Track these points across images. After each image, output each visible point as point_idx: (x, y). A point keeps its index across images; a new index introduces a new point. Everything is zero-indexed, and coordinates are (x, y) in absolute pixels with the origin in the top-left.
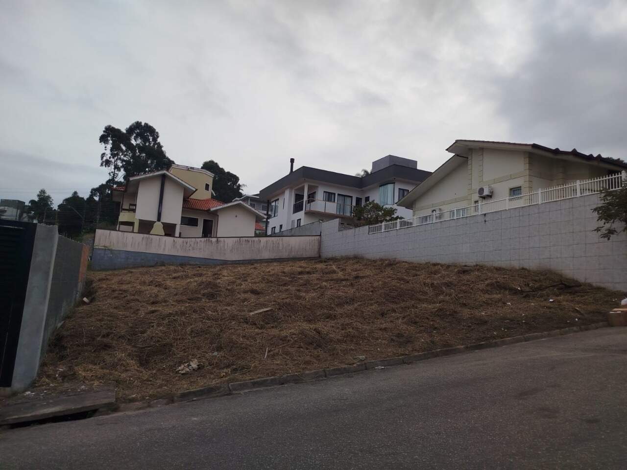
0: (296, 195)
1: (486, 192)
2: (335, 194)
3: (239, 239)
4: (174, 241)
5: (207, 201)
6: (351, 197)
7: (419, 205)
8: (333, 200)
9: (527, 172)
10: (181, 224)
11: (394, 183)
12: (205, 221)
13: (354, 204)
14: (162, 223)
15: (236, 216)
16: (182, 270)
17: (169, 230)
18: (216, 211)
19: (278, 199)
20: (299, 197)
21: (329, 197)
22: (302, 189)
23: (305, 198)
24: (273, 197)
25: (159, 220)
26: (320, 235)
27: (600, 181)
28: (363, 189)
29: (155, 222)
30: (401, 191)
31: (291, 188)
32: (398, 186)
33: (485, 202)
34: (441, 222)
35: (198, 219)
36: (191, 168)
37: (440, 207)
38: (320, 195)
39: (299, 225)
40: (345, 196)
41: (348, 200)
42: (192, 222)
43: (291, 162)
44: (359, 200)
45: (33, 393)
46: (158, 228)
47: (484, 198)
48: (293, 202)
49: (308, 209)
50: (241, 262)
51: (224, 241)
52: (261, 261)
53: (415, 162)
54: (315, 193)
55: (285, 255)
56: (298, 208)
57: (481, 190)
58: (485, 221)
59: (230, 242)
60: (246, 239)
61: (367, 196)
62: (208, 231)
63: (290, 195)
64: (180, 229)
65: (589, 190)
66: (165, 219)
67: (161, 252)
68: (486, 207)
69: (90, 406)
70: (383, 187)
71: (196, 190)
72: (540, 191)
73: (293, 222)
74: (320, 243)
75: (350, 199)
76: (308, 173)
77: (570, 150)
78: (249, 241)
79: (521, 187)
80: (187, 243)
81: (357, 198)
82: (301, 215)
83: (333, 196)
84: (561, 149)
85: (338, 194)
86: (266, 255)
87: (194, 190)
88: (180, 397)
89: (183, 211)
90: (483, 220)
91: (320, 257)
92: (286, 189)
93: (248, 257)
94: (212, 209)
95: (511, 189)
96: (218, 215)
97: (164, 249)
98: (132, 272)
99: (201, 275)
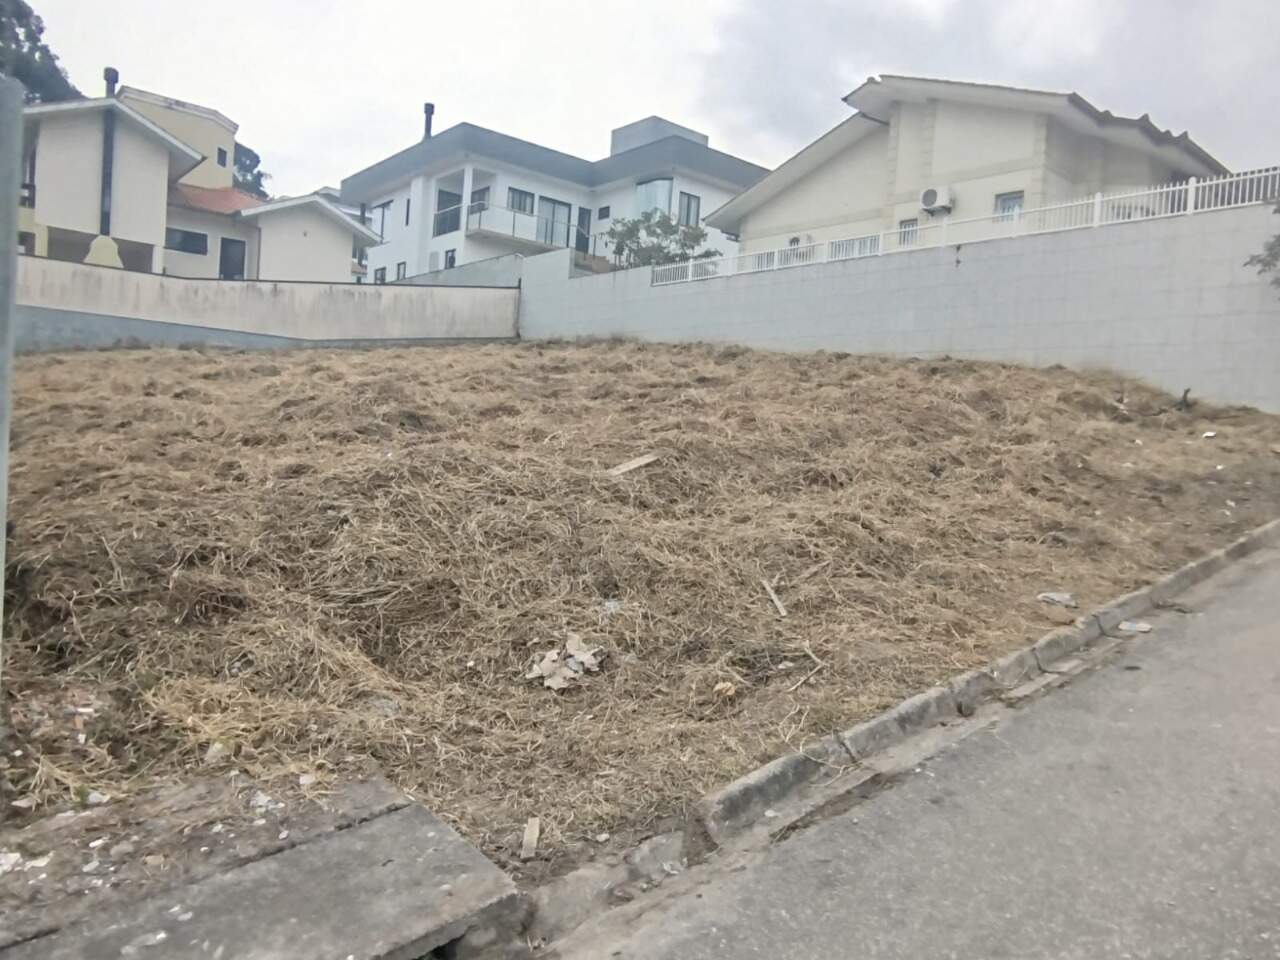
0: (441, 193)
1: (942, 200)
2: (532, 195)
3: (327, 286)
4: (162, 286)
5: (223, 193)
6: (569, 206)
7: (752, 227)
8: (528, 208)
9: (1042, 159)
10: (166, 248)
11: (671, 179)
12: (225, 242)
13: (575, 220)
14: (116, 240)
15: (305, 235)
16: (203, 358)
17: (135, 257)
18: (256, 217)
19: (391, 201)
20: (448, 198)
21: (520, 200)
22: (459, 179)
23: (466, 201)
24: (379, 196)
25: (105, 229)
26: (519, 287)
28: (599, 188)
29: (94, 237)
30: (685, 199)
31: (428, 176)
32: (680, 185)
33: (932, 222)
35: (204, 237)
36: (178, 103)
37: (809, 232)
38: (499, 195)
39: (451, 261)
40: (554, 202)
41: (562, 212)
42: (192, 244)
43: (426, 112)
44: (584, 214)
46: (104, 250)
47: (932, 213)
48: (432, 210)
49: (474, 226)
50: (336, 344)
51: (292, 292)
52: (385, 343)
53: (706, 138)
54: (488, 189)
55: (439, 332)
56: (446, 223)
57: (930, 196)
58: (958, 262)
59: (306, 294)
60: (347, 287)
61: (604, 205)
62: (232, 266)
63: (426, 189)
64: (166, 259)
66: (119, 230)
67: (126, 312)
68: (939, 235)
70: (644, 186)
71: (204, 159)
72: (1098, 198)
73: (434, 256)
74: (519, 304)
75: (566, 210)
76: (472, 140)
77: (1136, 117)
78: (352, 294)
79: (1022, 192)
80: (196, 292)
81: (581, 209)
82: (456, 240)
83: (528, 201)
84: (1116, 114)
85: (541, 198)
86: (395, 331)
87: (199, 158)
89: (169, 214)
90: (954, 258)
91: (518, 335)
92: (417, 176)
93: (353, 332)
94: (245, 213)
95: (998, 196)
96: (260, 230)
97: (136, 307)
98: (60, 362)
99: (275, 372)
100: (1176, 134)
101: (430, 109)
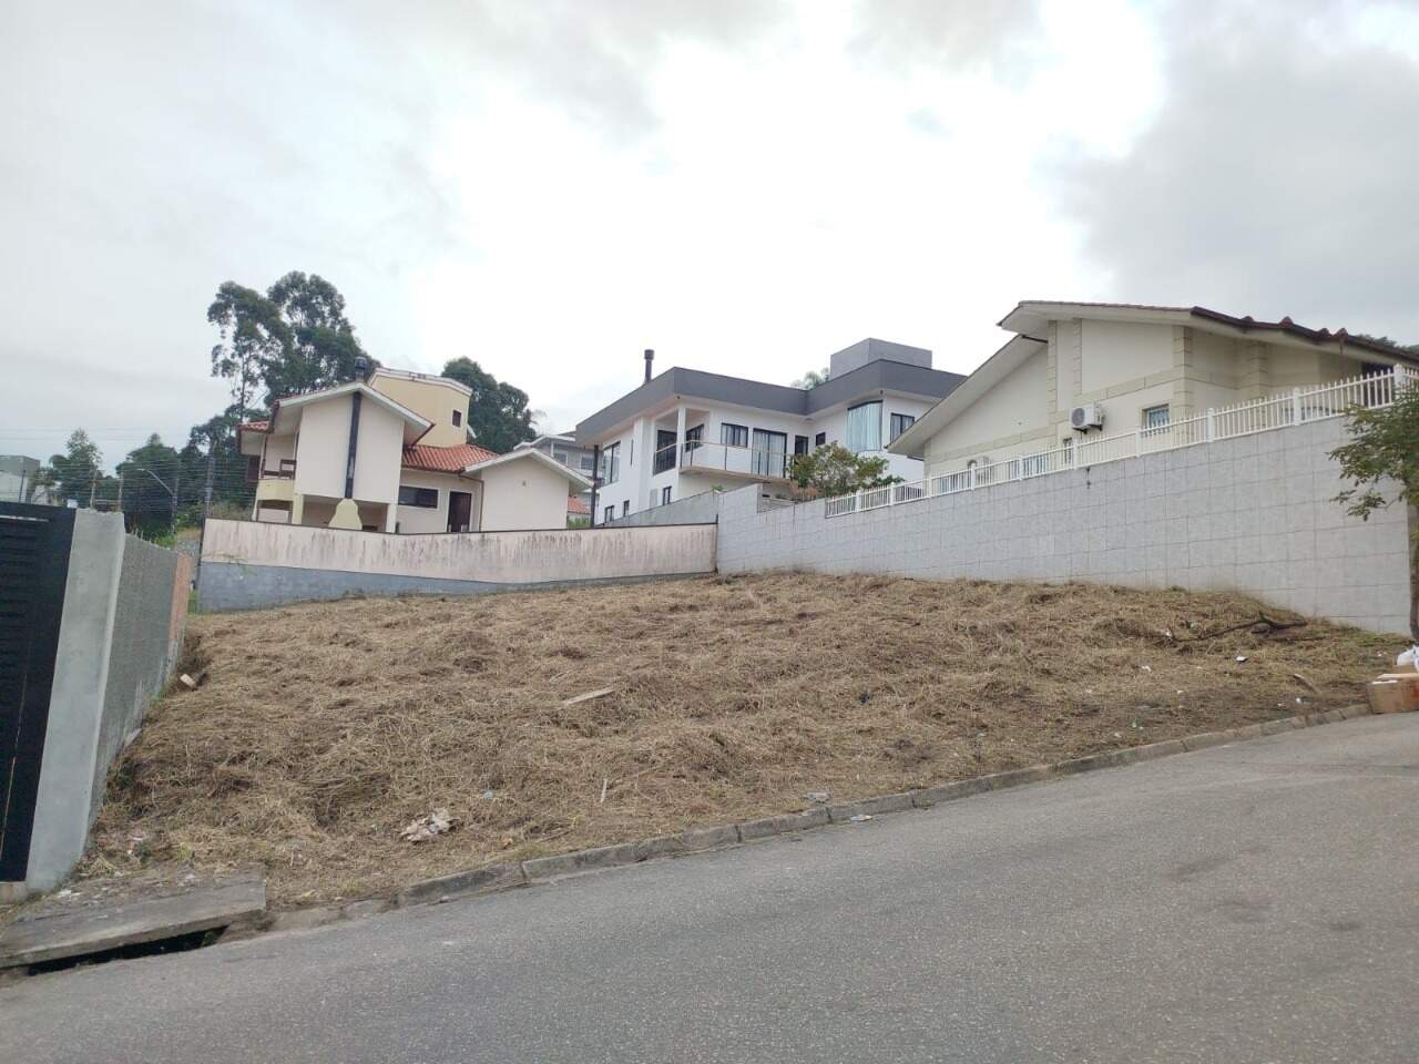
0: (660, 431)
1: (1089, 419)
2: (746, 429)
3: (531, 534)
4: (385, 542)
5: (456, 450)
6: (785, 435)
7: (937, 450)
8: (742, 442)
9: (1181, 372)
10: (399, 504)
11: (881, 401)
12: (455, 497)
13: (791, 450)
14: (357, 502)
15: (524, 484)
16: (404, 606)
17: (373, 517)
18: (478, 473)
19: (618, 443)
20: (666, 437)
21: (735, 434)
22: (673, 418)
23: (681, 440)
24: (606, 439)
25: (349, 494)
26: (717, 523)
27: (1345, 389)
28: (812, 416)
29: (339, 500)
30: (898, 420)
31: (648, 417)
32: (889, 408)
33: (1087, 440)
34: (989, 487)
35: (436, 491)
36: (419, 376)
37: (985, 454)
38: (713, 432)
39: (667, 500)
40: (770, 433)
41: (778, 441)
42: (425, 499)
43: (646, 358)
44: (801, 442)
45: (77, 894)
46: (347, 513)
47: (1085, 431)
48: (652, 449)
49: (687, 464)
50: (539, 587)
51: (498, 541)
52: (582, 584)
53: (928, 354)
54: (702, 426)
55: (637, 569)
56: (664, 462)
57: (1078, 415)
58: (1089, 484)
59: (512, 541)
60: (549, 533)
61: (820, 432)
62: (459, 518)
63: (646, 427)
64: (397, 516)
65: (1321, 409)
66: (362, 493)
67: (354, 568)
68: (1089, 452)
69: (209, 920)
70: (855, 411)
71: (433, 426)
72: (1211, 413)
73: (653, 493)
74: (716, 539)
75: (781, 439)
76: (685, 382)
77: (1277, 320)
78: (553, 539)
79: (1167, 405)
80: (413, 546)
81: (797, 437)
82: (671, 477)
83: (743, 433)
84: (1257, 318)
85: (755, 430)
86: (594, 570)
87: (428, 425)
88: (412, 896)
89: (403, 474)
90: (1085, 482)
91: (716, 570)
92: (638, 419)
93: (553, 574)
94: (468, 469)
95: (1145, 411)
96: (482, 482)
97: (362, 561)
98: (289, 615)
99: (448, 618)
100: (1333, 331)
101: (649, 355)
